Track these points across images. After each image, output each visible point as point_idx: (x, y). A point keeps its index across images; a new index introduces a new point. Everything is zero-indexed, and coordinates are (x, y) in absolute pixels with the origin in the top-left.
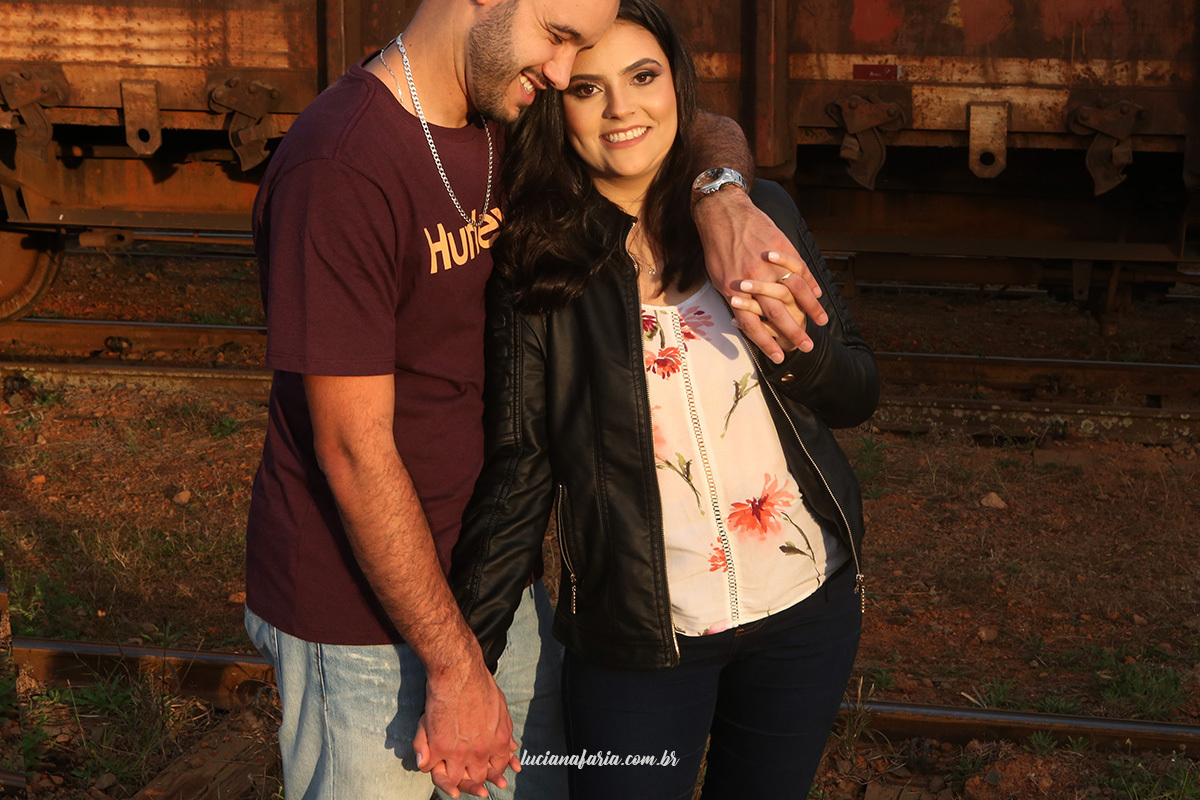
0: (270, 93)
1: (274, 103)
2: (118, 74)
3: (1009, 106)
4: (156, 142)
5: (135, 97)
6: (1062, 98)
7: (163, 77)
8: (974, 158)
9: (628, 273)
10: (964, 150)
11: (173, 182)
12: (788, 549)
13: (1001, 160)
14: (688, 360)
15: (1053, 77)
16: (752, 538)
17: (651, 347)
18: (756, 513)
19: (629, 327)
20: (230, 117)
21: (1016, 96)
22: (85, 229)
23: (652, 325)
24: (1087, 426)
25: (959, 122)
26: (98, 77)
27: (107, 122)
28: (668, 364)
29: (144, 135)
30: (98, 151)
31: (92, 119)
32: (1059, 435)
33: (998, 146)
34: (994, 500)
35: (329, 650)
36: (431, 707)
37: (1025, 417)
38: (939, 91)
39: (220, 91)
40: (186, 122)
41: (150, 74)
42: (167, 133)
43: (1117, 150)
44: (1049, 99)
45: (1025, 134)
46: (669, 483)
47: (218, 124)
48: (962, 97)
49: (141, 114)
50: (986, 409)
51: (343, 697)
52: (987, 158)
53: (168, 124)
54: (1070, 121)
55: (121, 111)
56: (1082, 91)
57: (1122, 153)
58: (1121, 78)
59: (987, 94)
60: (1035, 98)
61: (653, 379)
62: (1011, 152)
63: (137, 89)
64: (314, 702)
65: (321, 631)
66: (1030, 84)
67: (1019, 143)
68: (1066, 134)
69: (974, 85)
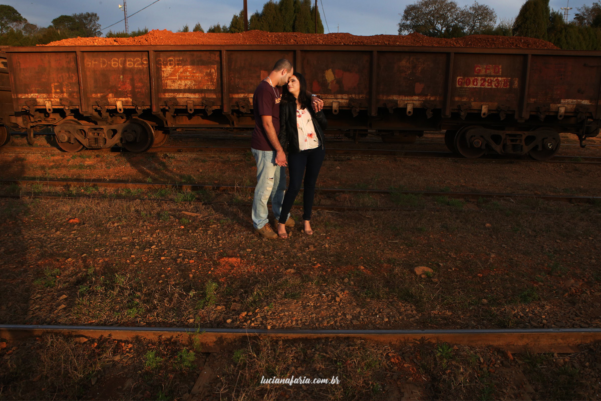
0: (213, 102)
1: (214, 104)
2: (186, 99)
3: (339, 102)
4: (193, 111)
5: (189, 103)
6: (348, 101)
7: (194, 100)
8: (333, 111)
9: (296, 105)
10: (332, 110)
11: (192, 120)
12: (315, 141)
13: (338, 111)
14: (302, 116)
15: (346, 97)
16: (310, 138)
17: (298, 114)
18: (311, 135)
19: (295, 111)
20: (206, 107)
21: (340, 101)
22: (178, 128)
23: (298, 112)
24: (353, 158)
25: (331, 105)
26: (183, 100)
27: (184, 108)
28: (300, 116)
29: (191, 110)
30: (179, 115)
31: (181, 108)
32: (349, 159)
33: (337, 109)
34: (338, 168)
35: (265, 152)
36: (277, 156)
37: (343, 157)
38: (327, 100)
39: (204, 102)
40: (198, 108)
41: (192, 99)
42: (195, 110)
43: (357, 109)
44: (345, 101)
45: (342, 107)
46: (299, 130)
47: (203, 108)
48: (331, 101)
49: (190, 106)
50: (336, 156)
51: (267, 157)
52: (336, 111)
53: (195, 108)
54: (349, 105)
55: (187, 106)
56: (351, 100)
57: (358, 110)
58: (357, 98)
59: (335, 100)
60: (343, 101)
61: (298, 118)
62: (339, 110)
63: (190, 102)
64: (263, 158)
65: (264, 149)
66: (342, 99)
67: (341, 109)
68: (349, 107)
69: (333, 99)
